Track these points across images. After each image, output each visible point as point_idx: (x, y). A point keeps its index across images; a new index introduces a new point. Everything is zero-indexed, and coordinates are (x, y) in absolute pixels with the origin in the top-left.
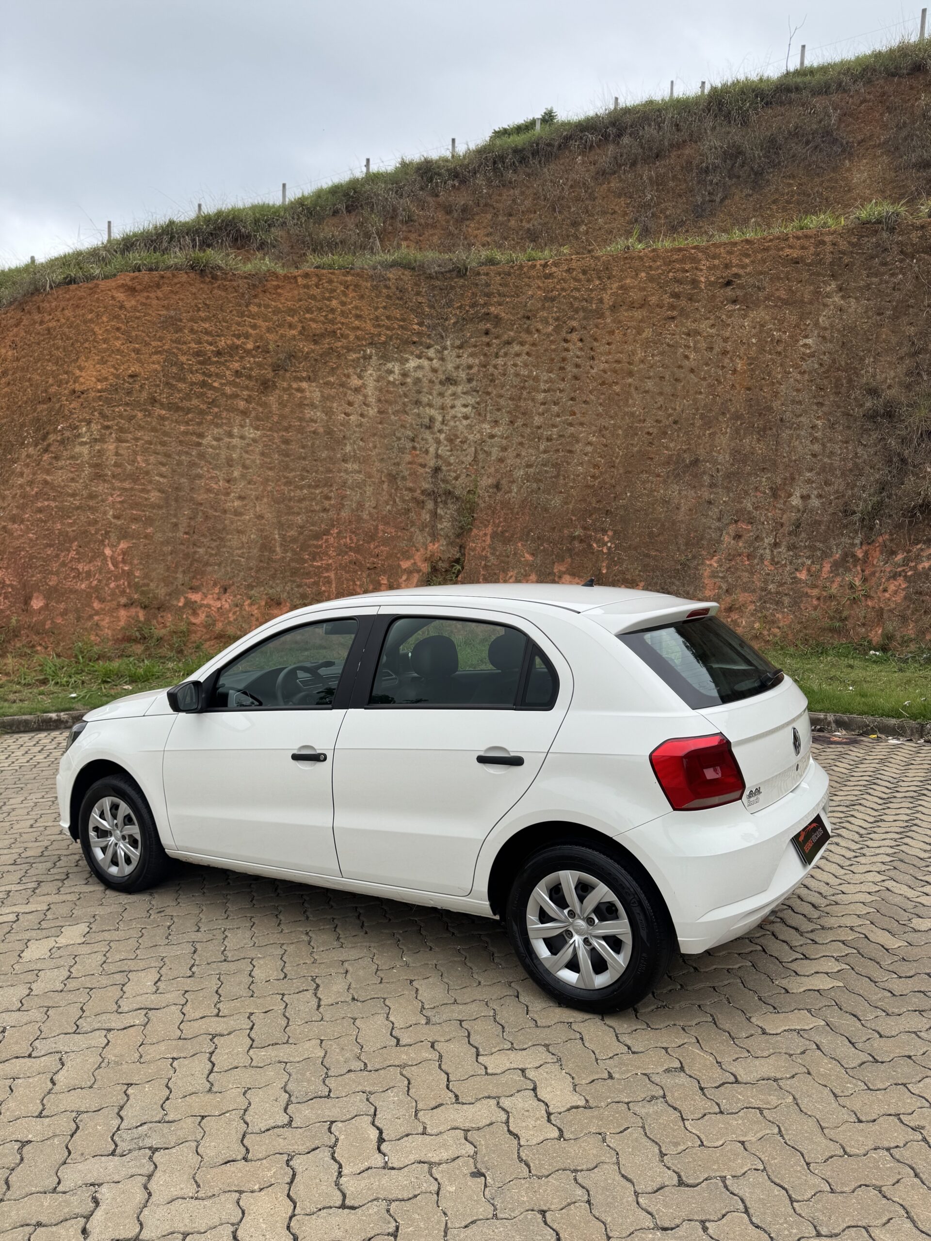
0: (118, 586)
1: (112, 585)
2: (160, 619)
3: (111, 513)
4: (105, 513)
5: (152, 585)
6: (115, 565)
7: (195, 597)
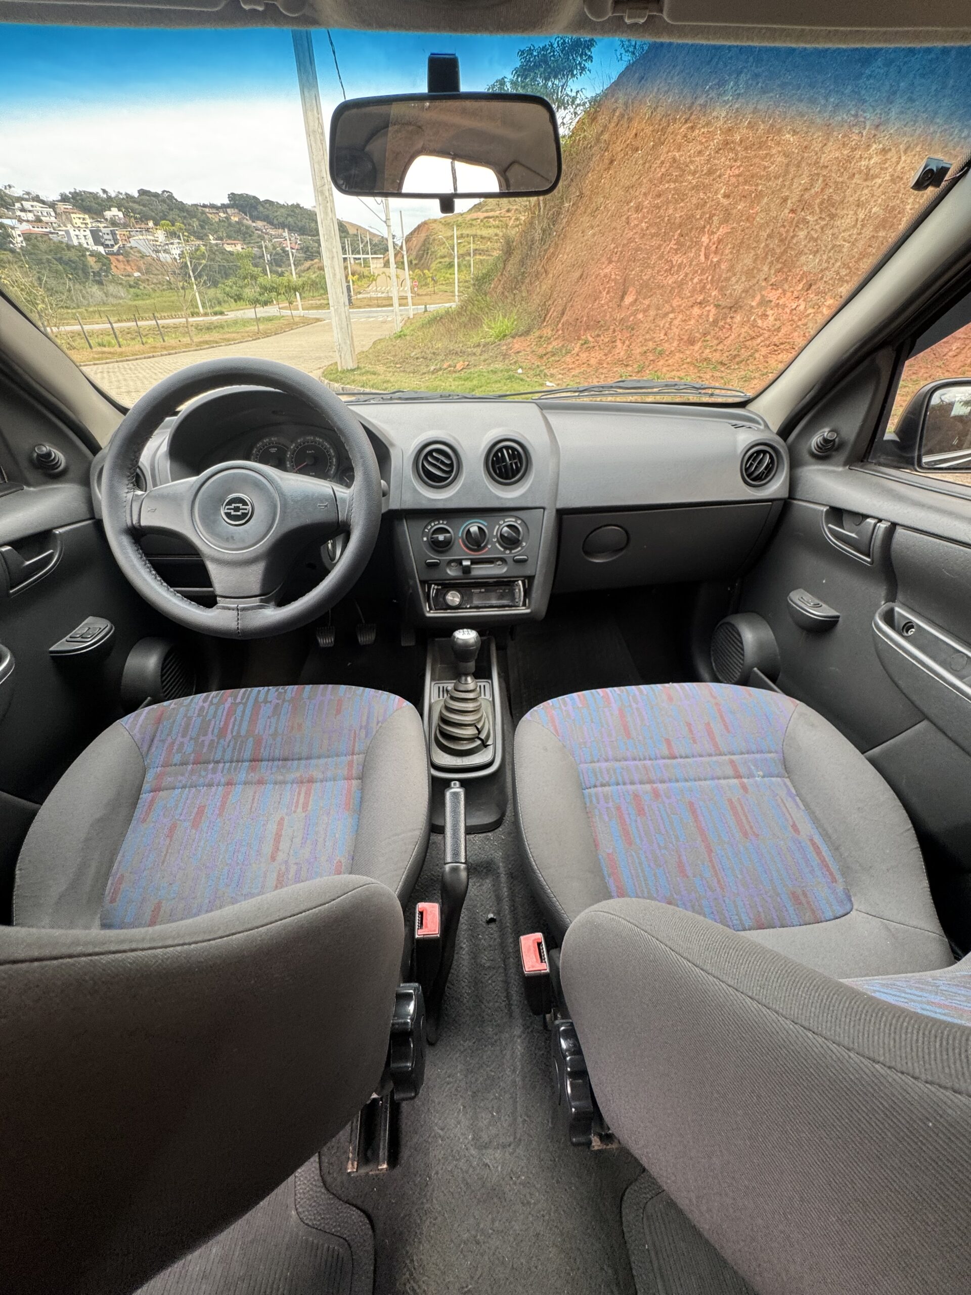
0: (701, 281)
1: (696, 280)
2: (729, 320)
3: (722, 191)
4: (716, 193)
5: (734, 279)
6: (707, 257)
7: (773, 295)
